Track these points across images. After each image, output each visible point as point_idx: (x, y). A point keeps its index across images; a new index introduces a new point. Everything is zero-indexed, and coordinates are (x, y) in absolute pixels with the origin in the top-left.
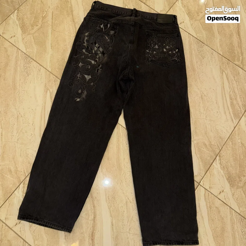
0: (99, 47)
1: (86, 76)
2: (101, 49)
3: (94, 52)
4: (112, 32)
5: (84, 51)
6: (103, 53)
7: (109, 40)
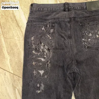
0: (44, 46)
1: (40, 71)
2: (46, 47)
3: (41, 51)
4: (52, 31)
5: (34, 52)
6: (49, 50)
7: (51, 38)
